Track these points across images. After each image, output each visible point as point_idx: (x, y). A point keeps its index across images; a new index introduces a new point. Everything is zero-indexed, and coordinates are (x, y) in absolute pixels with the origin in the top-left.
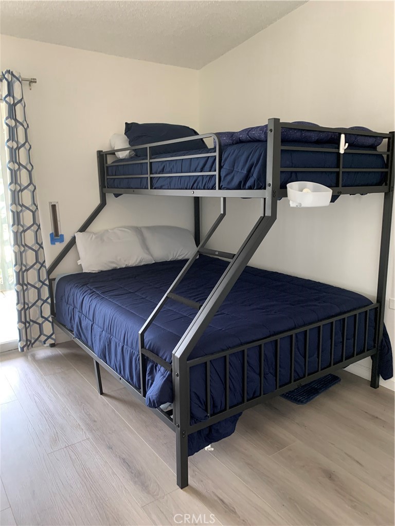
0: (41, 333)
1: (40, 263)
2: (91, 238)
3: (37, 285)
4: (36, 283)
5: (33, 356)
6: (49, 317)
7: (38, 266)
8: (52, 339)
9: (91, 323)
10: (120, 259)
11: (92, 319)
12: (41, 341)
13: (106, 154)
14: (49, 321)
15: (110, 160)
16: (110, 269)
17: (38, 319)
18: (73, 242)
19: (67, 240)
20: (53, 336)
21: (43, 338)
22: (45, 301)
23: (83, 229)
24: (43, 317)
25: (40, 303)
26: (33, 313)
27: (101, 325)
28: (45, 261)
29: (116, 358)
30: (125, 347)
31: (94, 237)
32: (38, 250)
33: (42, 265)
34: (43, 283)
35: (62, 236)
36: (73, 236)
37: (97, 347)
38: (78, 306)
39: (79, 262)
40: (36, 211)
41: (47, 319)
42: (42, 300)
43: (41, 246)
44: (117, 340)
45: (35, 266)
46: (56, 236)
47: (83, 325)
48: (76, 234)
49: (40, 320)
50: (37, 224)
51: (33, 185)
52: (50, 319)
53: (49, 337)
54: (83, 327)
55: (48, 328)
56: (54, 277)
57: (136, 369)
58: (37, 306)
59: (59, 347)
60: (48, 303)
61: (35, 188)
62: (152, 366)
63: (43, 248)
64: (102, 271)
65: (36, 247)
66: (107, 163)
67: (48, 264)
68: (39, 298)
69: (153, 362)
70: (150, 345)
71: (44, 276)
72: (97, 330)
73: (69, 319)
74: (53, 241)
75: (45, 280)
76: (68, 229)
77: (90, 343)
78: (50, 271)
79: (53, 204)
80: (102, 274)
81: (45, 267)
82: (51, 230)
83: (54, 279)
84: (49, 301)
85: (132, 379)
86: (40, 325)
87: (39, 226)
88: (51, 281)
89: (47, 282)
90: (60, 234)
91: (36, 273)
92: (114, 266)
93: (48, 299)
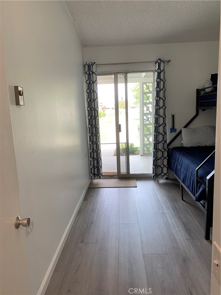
0: (162, 172)
1: (164, 141)
2: (189, 131)
3: (162, 150)
4: (162, 149)
5: (158, 181)
6: (166, 165)
7: (163, 142)
8: (167, 175)
9: (180, 167)
10: (202, 142)
11: (181, 165)
12: (162, 175)
13: (200, 91)
14: (166, 167)
15: (202, 93)
16: (196, 146)
17: (161, 165)
18: (180, 132)
19: (178, 131)
20: (167, 174)
21: (163, 174)
22: (165, 158)
23: (186, 126)
24: (163, 165)
25: (163, 158)
26: (159, 162)
27: (184, 168)
28: (167, 140)
29: (188, 182)
30: (191, 177)
31: (190, 130)
32: (164, 135)
33: (166, 142)
34: (165, 150)
35: (176, 129)
36: (181, 129)
37: (182, 177)
38: (177, 160)
39: (182, 142)
40: (165, 117)
41: (165, 166)
42: (164, 157)
43: (166, 133)
44: (189, 174)
45: (162, 142)
46: (173, 129)
47: (177, 168)
48: (182, 129)
49: (162, 166)
50: (165, 124)
51: (165, 106)
52: (167, 166)
53: (165, 174)
54: (178, 169)
55: (165, 170)
56: (170, 148)
57: (194, 186)
58: (162, 160)
59: (170, 180)
60: (166, 159)
61: (166, 108)
62: (200, 185)
63: (166, 134)
64: (192, 147)
65: (163, 134)
66: (200, 95)
67: (168, 142)
68: (163, 156)
69: (201, 183)
70: (200, 176)
71: (166, 147)
72: (182, 169)
73: (173, 166)
74: (171, 132)
75: (166, 149)
76: (179, 126)
77: (179, 176)
78: (168, 145)
79: (173, 115)
80: (192, 148)
81: (167, 143)
82: (171, 126)
83: (170, 149)
84: (167, 158)
85: (192, 191)
86: (162, 168)
87: (166, 125)
88: (169, 149)
89: (167, 150)
90: (175, 128)
91: (162, 145)
92: (199, 145)
93: (166, 157)
